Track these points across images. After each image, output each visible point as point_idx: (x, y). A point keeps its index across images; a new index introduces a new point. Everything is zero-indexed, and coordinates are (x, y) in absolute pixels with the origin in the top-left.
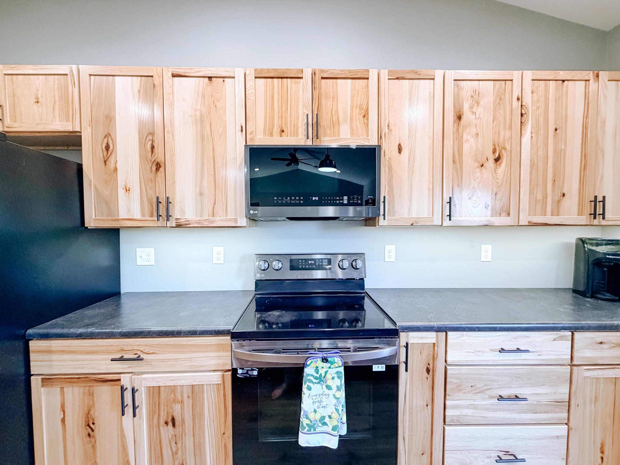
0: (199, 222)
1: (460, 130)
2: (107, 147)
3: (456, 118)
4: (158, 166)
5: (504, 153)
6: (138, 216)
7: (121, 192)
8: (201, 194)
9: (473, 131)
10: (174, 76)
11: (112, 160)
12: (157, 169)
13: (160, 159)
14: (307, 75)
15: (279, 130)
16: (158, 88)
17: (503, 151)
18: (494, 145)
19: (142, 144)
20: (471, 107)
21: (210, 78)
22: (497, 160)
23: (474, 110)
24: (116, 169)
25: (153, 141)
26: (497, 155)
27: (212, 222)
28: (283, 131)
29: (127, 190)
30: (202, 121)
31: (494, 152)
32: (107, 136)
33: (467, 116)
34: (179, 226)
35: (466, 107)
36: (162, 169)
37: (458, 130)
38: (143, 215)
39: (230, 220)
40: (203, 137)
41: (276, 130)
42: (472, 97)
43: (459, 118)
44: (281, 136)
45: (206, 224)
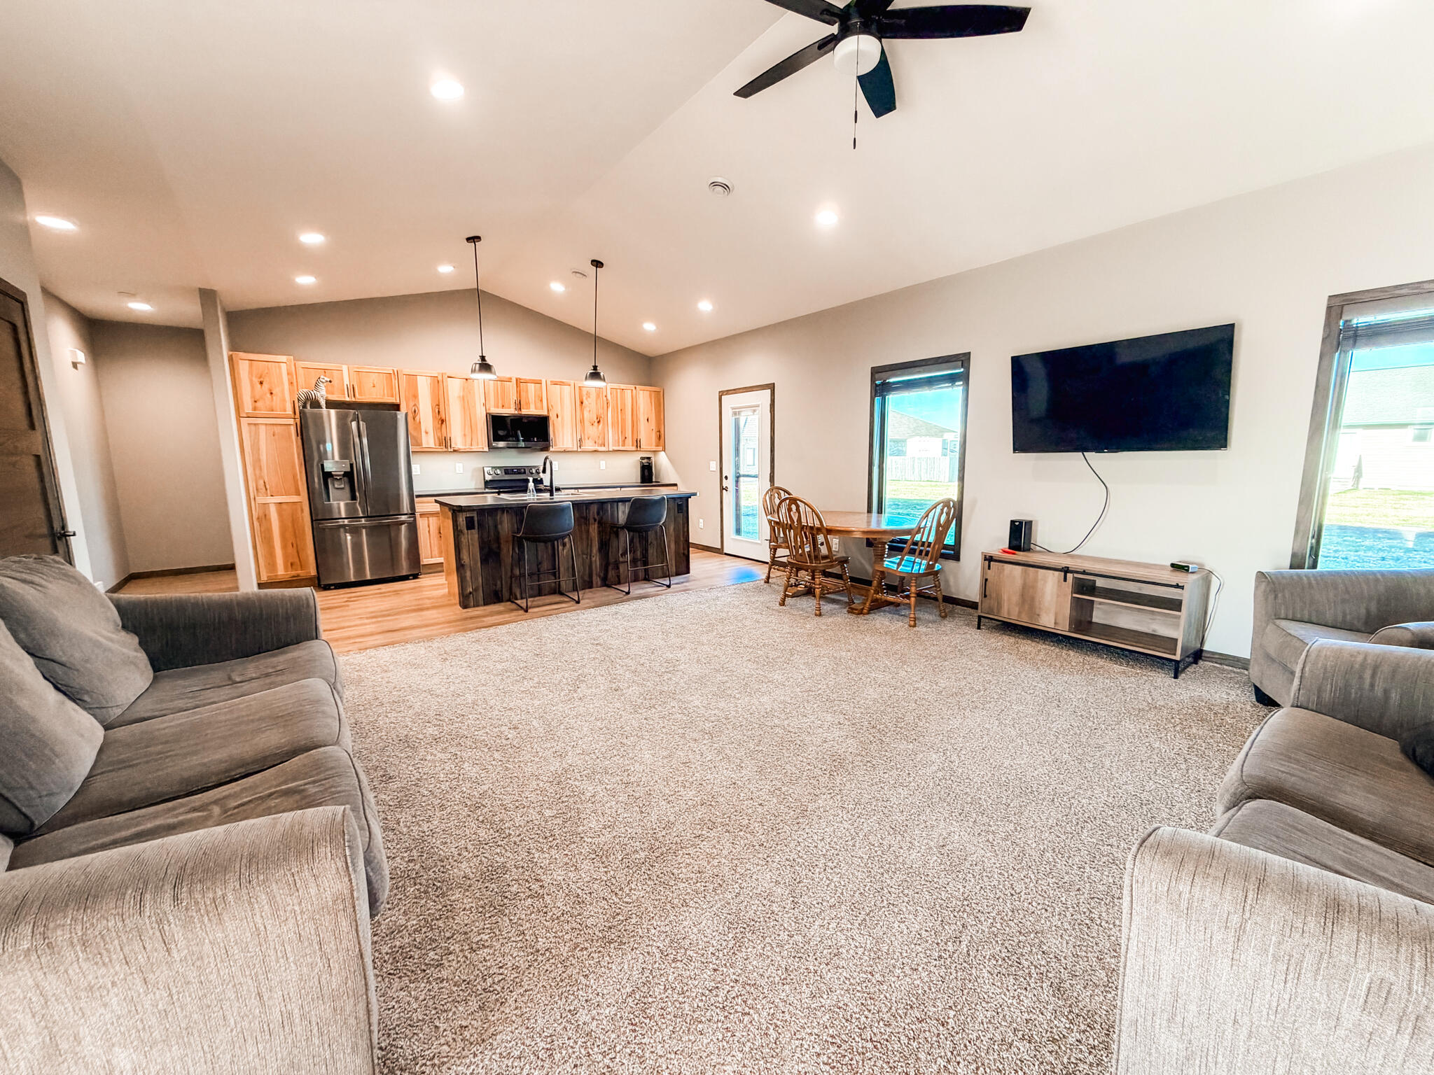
0: (464, 449)
2: (415, 411)
3: (580, 403)
4: (442, 421)
6: (433, 446)
7: (423, 434)
8: (465, 435)
9: (588, 409)
10: (448, 377)
11: (417, 418)
12: (442, 423)
13: (444, 418)
14: (514, 380)
15: (502, 407)
16: (441, 383)
17: (601, 418)
18: (597, 416)
19: (433, 411)
20: (587, 399)
21: (466, 379)
22: (599, 422)
23: (588, 401)
24: (420, 422)
25: (438, 408)
26: (598, 420)
27: (471, 449)
28: (506, 407)
29: (427, 433)
30: (464, 399)
31: (597, 418)
32: (415, 405)
33: (585, 402)
34: (455, 451)
35: (584, 399)
36: (444, 423)
37: (582, 408)
38: (435, 445)
39: (480, 448)
40: (464, 407)
41: (500, 405)
43: (582, 403)
44: (504, 409)
45: (468, 450)
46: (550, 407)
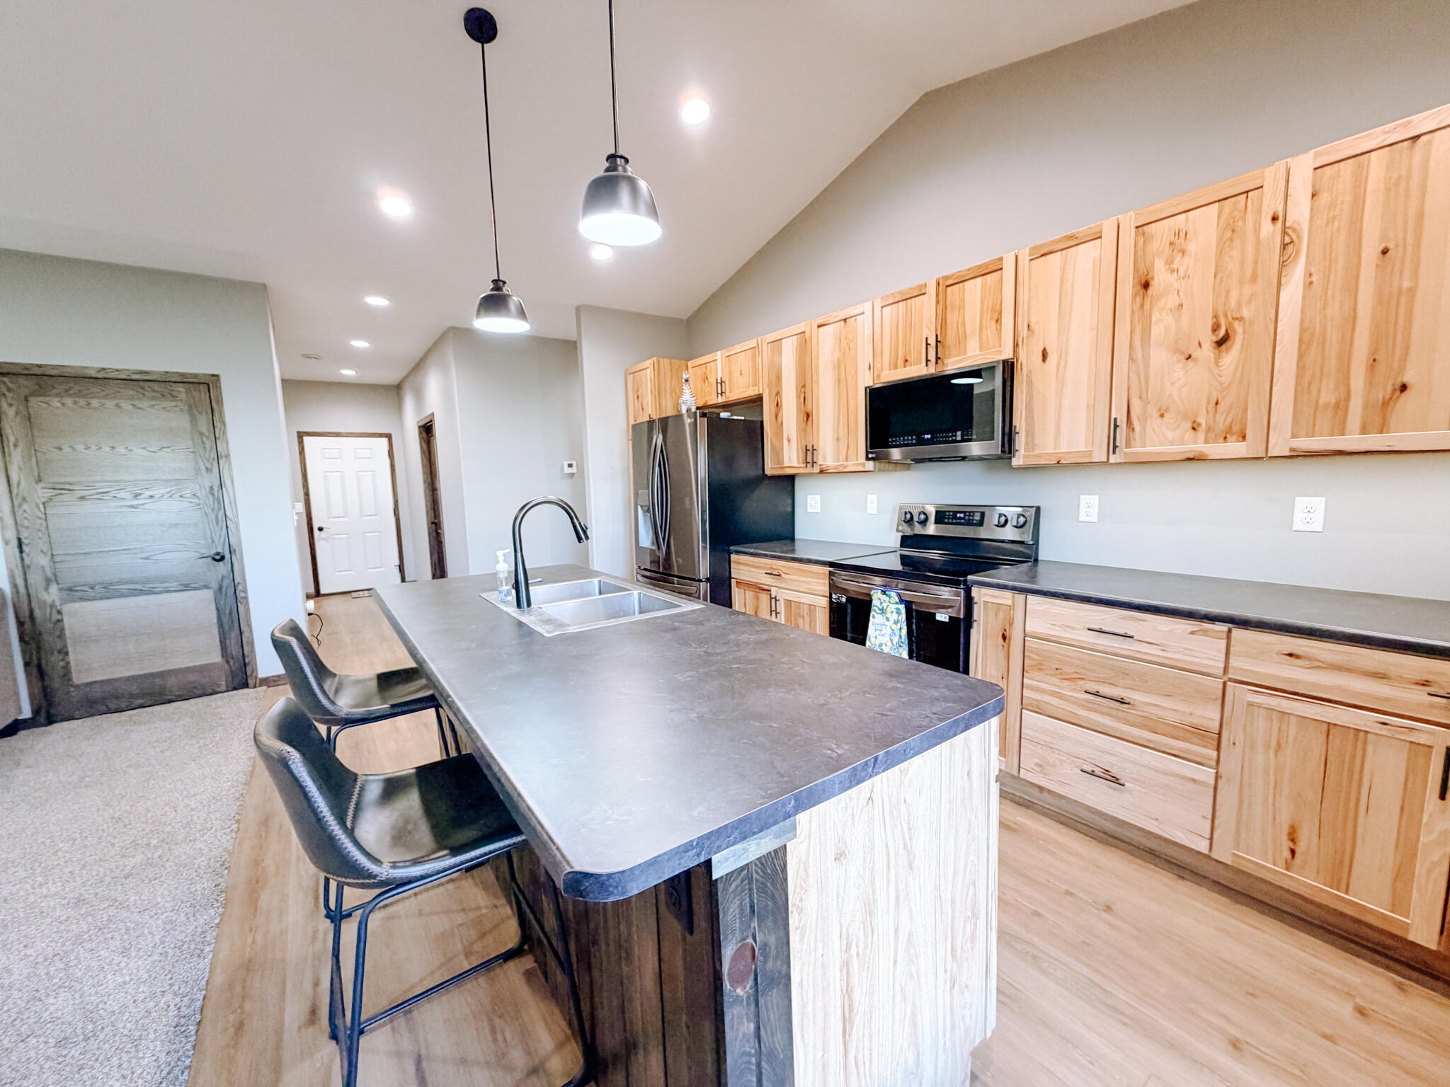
0: (835, 467)
1: (1147, 306)
2: (778, 404)
3: (1139, 287)
4: (808, 415)
5: (1238, 328)
6: (795, 464)
7: (785, 442)
8: (838, 439)
9: (1172, 301)
10: (819, 326)
11: (780, 415)
12: (808, 419)
13: (809, 410)
14: (931, 289)
15: (903, 360)
16: (808, 342)
17: (1236, 324)
18: (1216, 317)
19: (798, 397)
20: (1169, 262)
21: (845, 320)
22: (1220, 343)
23: (1175, 266)
24: (782, 423)
25: (805, 393)
26: (1222, 333)
27: (846, 467)
28: (906, 361)
29: (789, 441)
30: (839, 366)
31: (1215, 328)
32: (778, 394)
33: (1161, 278)
34: (822, 472)
35: (1159, 265)
36: (810, 418)
37: (1142, 306)
38: (799, 463)
39: (859, 464)
40: (839, 381)
41: (901, 362)
42: (1171, 244)
43: (1146, 286)
44: (905, 366)
45: (842, 470)
46: (1023, 331)
